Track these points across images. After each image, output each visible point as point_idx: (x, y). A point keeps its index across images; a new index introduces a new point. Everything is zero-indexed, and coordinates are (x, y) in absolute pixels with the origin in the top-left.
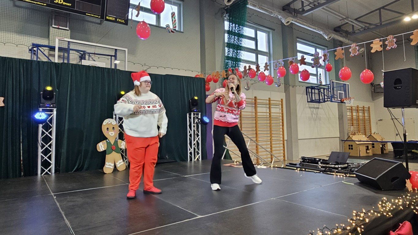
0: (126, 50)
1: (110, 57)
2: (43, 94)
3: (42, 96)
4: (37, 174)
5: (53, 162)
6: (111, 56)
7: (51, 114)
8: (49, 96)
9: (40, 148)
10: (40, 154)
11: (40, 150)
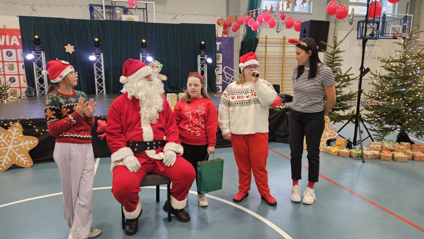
0: (154, 3)
1: (142, 10)
2: (94, 43)
3: (93, 44)
4: (96, 94)
5: (104, 87)
6: (144, 9)
7: (100, 57)
8: (97, 45)
9: (95, 78)
10: (96, 82)
11: (96, 80)
